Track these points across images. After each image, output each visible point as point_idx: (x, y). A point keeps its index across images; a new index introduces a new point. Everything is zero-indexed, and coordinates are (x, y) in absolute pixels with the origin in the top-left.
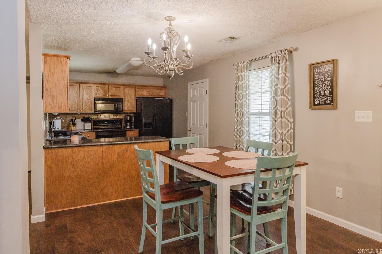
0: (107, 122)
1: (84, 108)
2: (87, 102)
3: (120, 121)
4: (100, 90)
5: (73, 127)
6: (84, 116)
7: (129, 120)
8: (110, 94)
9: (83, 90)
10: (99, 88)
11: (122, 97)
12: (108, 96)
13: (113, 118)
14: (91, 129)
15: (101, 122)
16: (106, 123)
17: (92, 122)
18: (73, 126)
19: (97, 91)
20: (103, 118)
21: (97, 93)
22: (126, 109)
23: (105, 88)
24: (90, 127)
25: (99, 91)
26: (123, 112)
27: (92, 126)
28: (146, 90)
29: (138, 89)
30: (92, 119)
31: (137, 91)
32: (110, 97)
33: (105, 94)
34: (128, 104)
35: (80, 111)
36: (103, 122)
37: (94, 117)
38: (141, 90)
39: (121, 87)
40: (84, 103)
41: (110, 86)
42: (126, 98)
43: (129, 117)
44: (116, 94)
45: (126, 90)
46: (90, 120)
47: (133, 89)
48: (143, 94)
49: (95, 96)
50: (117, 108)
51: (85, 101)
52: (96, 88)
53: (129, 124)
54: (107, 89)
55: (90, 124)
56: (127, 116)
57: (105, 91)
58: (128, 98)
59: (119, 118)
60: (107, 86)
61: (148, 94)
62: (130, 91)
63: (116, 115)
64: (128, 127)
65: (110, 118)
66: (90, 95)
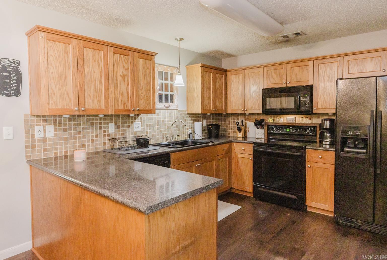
1: (250, 107)
2: (254, 97)
3: (313, 128)
4: (273, 74)
5: (238, 133)
6: (255, 117)
7: (328, 127)
8: (289, 80)
9: (250, 78)
10: (271, 72)
11: (310, 83)
12: (286, 83)
13: (303, 122)
14: (264, 138)
15: (280, 129)
16: (289, 130)
17: (266, 127)
18: (240, 132)
19: (269, 77)
20: (285, 122)
21: (268, 80)
22: (320, 106)
23: (282, 70)
24: (264, 135)
25: (272, 76)
26: (314, 112)
27: (266, 134)
28: (371, 59)
29: (350, 61)
30: (268, 122)
31: (348, 66)
32: (289, 85)
33: (281, 81)
34: (325, 96)
35: (244, 110)
36: (283, 129)
37: (270, 120)
38: (357, 63)
39: (311, 63)
40: (250, 98)
41: (289, 66)
42: (321, 84)
43: (328, 122)
44: (301, 79)
45: (321, 67)
46: (263, 123)
47: (336, 63)
48: (364, 71)
49: (265, 87)
50: (298, 105)
51: (251, 95)
52: (266, 72)
53: (328, 135)
54: (284, 71)
55: (264, 130)
56: (325, 119)
57: (281, 76)
58: (326, 84)
59: (313, 122)
60: (284, 67)
61: (379, 70)
62: (330, 69)
63: (307, 118)
64: (326, 141)
65: (297, 122)
66: (258, 85)
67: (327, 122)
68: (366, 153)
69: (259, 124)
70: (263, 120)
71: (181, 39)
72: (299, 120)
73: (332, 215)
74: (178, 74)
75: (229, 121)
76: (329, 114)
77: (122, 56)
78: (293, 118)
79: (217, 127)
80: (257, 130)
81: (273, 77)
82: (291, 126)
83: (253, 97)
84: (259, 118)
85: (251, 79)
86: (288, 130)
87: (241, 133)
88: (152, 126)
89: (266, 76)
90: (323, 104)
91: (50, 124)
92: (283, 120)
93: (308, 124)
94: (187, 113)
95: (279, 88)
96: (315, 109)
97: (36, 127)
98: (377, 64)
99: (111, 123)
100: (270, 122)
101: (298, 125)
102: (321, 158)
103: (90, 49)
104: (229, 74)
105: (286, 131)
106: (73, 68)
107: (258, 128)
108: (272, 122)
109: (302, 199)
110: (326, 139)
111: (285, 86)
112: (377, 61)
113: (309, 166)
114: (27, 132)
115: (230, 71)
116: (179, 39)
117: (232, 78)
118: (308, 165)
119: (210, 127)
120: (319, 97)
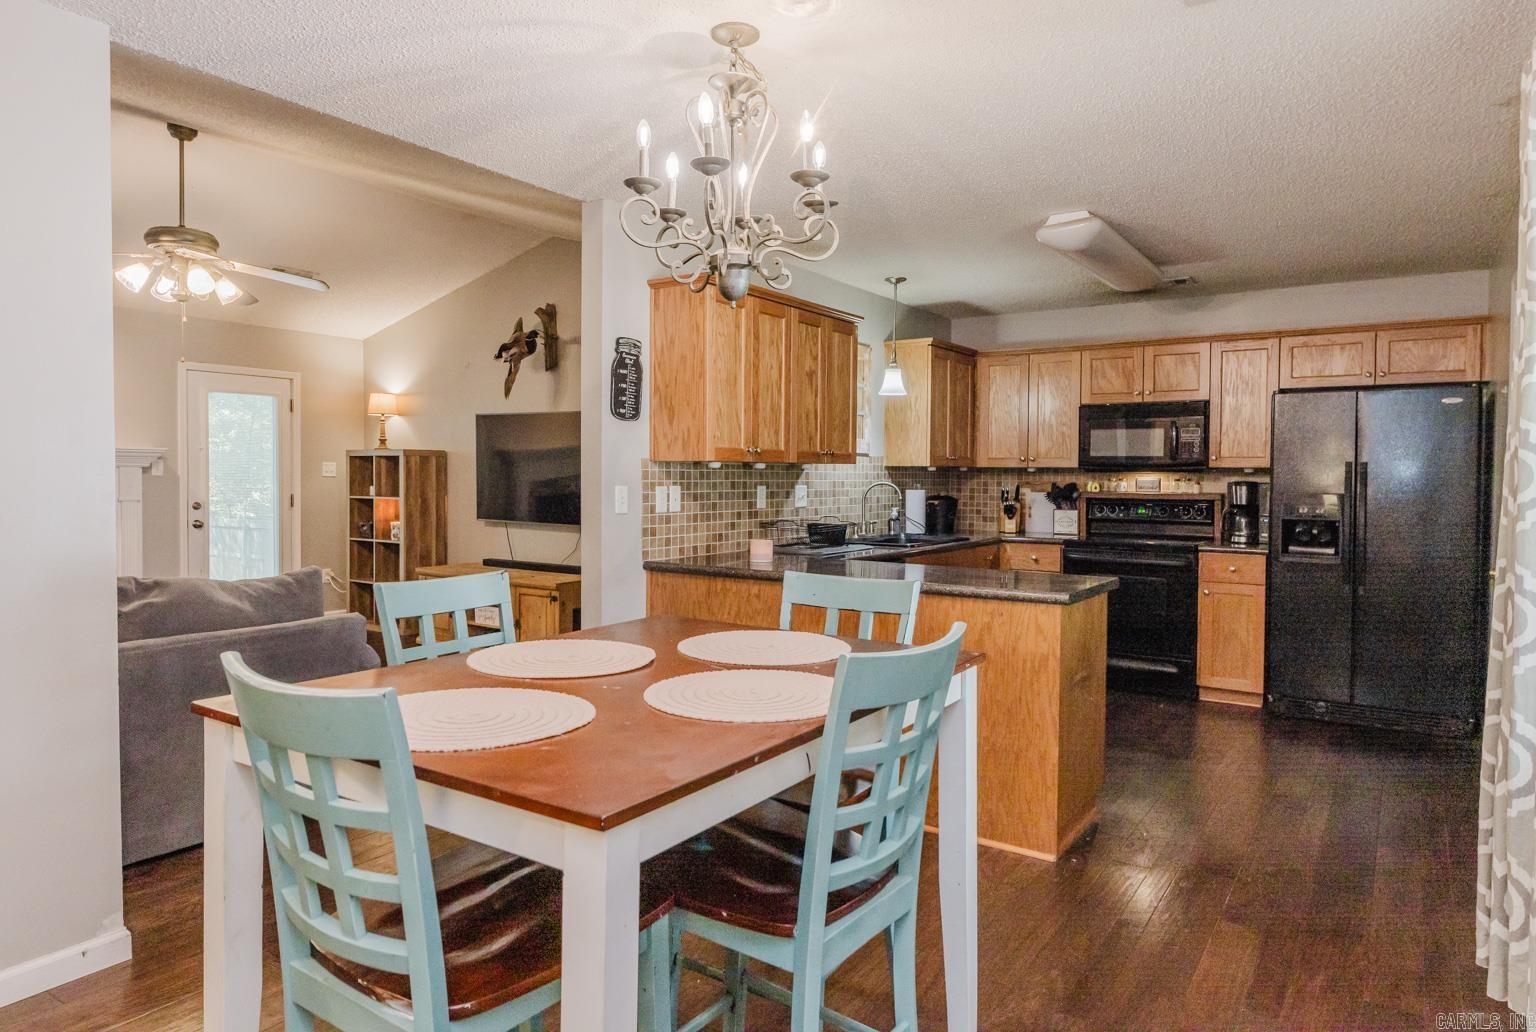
0: (1146, 508)
1: (1042, 450)
2: (1054, 426)
3: (1204, 504)
4: (1108, 369)
5: (1007, 521)
6: (1052, 478)
7: (1244, 503)
8: (1149, 386)
9: (1043, 378)
10: (1103, 363)
11: (1202, 395)
12: (1142, 393)
13: (1179, 492)
14: (1076, 532)
15: (1120, 509)
17: (1083, 506)
18: (1010, 518)
19: (1096, 377)
20: (1132, 490)
21: (1094, 381)
22: (1225, 452)
23: (1129, 361)
24: (1075, 524)
25: (1104, 374)
26: (1212, 464)
27: (1084, 522)
28: (1342, 348)
29: (1295, 350)
30: (1086, 492)
31: (1290, 360)
32: (1148, 399)
33: (1129, 387)
34: (1239, 428)
35: (1026, 460)
36: (1127, 508)
37: (1092, 486)
38: (1311, 354)
39: (1204, 347)
40: (1043, 429)
41: (1150, 351)
42: (1229, 400)
43: (1244, 488)
44: (1178, 384)
45: (1228, 359)
46: (1075, 495)
47: (1264, 352)
48: (1327, 373)
49: (1086, 401)
50: (1174, 448)
51: (1047, 420)
52: (1089, 364)
53: (1243, 521)
54: (1136, 363)
55: (1076, 512)
56: (1237, 484)
57: (1128, 376)
58: (1240, 399)
59: (1205, 491)
60: (1137, 352)
61: (1358, 372)
62: (1250, 364)
63: (1189, 480)
64: (1240, 536)
65: (1163, 491)
66: (1067, 396)
67: (1241, 490)
68: (1337, 553)
69: (1062, 496)
70: (1073, 487)
71: (900, 280)
72: (1169, 485)
73: (1257, 704)
74: (892, 367)
75: (972, 491)
76: (1246, 471)
77: (810, 327)
78: (1153, 482)
79: (951, 504)
80: (1059, 513)
81: (1106, 377)
82: (1149, 501)
83: (1051, 426)
84: (1063, 481)
85: (1046, 379)
86: (1142, 511)
87: (1014, 521)
88: (826, 496)
89: (1088, 372)
90: (1233, 447)
91: (675, 484)
92: (1128, 485)
93: (1193, 494)
94: (884, 465)
95: (1125, 405)
96: (1214, 458)
97: (657, 488)
98: (1353, 359)
99: (761, 484)
100: (1094, 490)
101: (1166, 498)
102: (1234, 572)
103: (767, 316)
104: (982, 362)
105: (1137, 513)
106: (747, 360)
107: (1059, 507)
108: (1098, 490)
109: (1189, 671)
110: (1240, 530)
111: (1138, 400)
112: (1354, 352)
113: (1206, 592)
114: (646, 498)
115: (986, 355)
116: (894, 281)
117: (992, 375)
118: (1203, 590)
119: (936, 502)
120: (1224, 428)
